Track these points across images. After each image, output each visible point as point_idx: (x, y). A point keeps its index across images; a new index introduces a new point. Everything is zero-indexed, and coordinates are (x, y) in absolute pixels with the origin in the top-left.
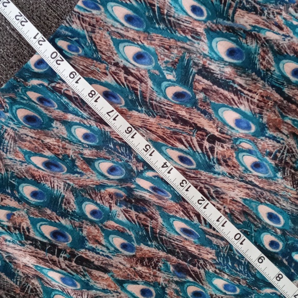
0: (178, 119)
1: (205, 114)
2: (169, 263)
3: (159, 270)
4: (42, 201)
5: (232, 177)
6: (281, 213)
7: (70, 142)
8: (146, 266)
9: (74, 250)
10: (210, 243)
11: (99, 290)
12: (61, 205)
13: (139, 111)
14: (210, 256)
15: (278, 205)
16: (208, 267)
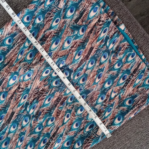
0: (11, 98)
1: (11, 89)
2: (60, 107)
3: (62, 110)
4: (33, 145)
5: (32, 83)
6: (45, 70)
7: (15, 133)
8: (59, 114)
9: (50, 137)
10: (53, 93)
11: (64, 131)
12: (35, 139)
13: (8, 110)
14: (58, 93)
15: (43, 70)
16: (62, 94)
